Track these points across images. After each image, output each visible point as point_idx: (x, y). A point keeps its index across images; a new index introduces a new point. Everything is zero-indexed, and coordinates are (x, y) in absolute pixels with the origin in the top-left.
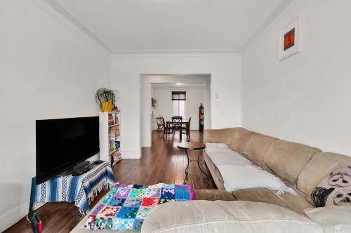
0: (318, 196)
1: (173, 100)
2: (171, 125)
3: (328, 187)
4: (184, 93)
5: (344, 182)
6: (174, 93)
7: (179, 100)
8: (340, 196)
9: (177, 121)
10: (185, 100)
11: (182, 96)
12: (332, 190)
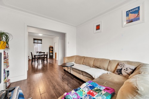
0: (119, 71)
1: (34, 43)
2: (36, 57)
3: (121, 68)
4: (41, 40)
5: (123, 66)
6: (34, 39)
7: (38, 43)
8: (125, 70)
9: (42, 54)
10: (41, 43)
11: (40, 42)
12: (122, 69)
